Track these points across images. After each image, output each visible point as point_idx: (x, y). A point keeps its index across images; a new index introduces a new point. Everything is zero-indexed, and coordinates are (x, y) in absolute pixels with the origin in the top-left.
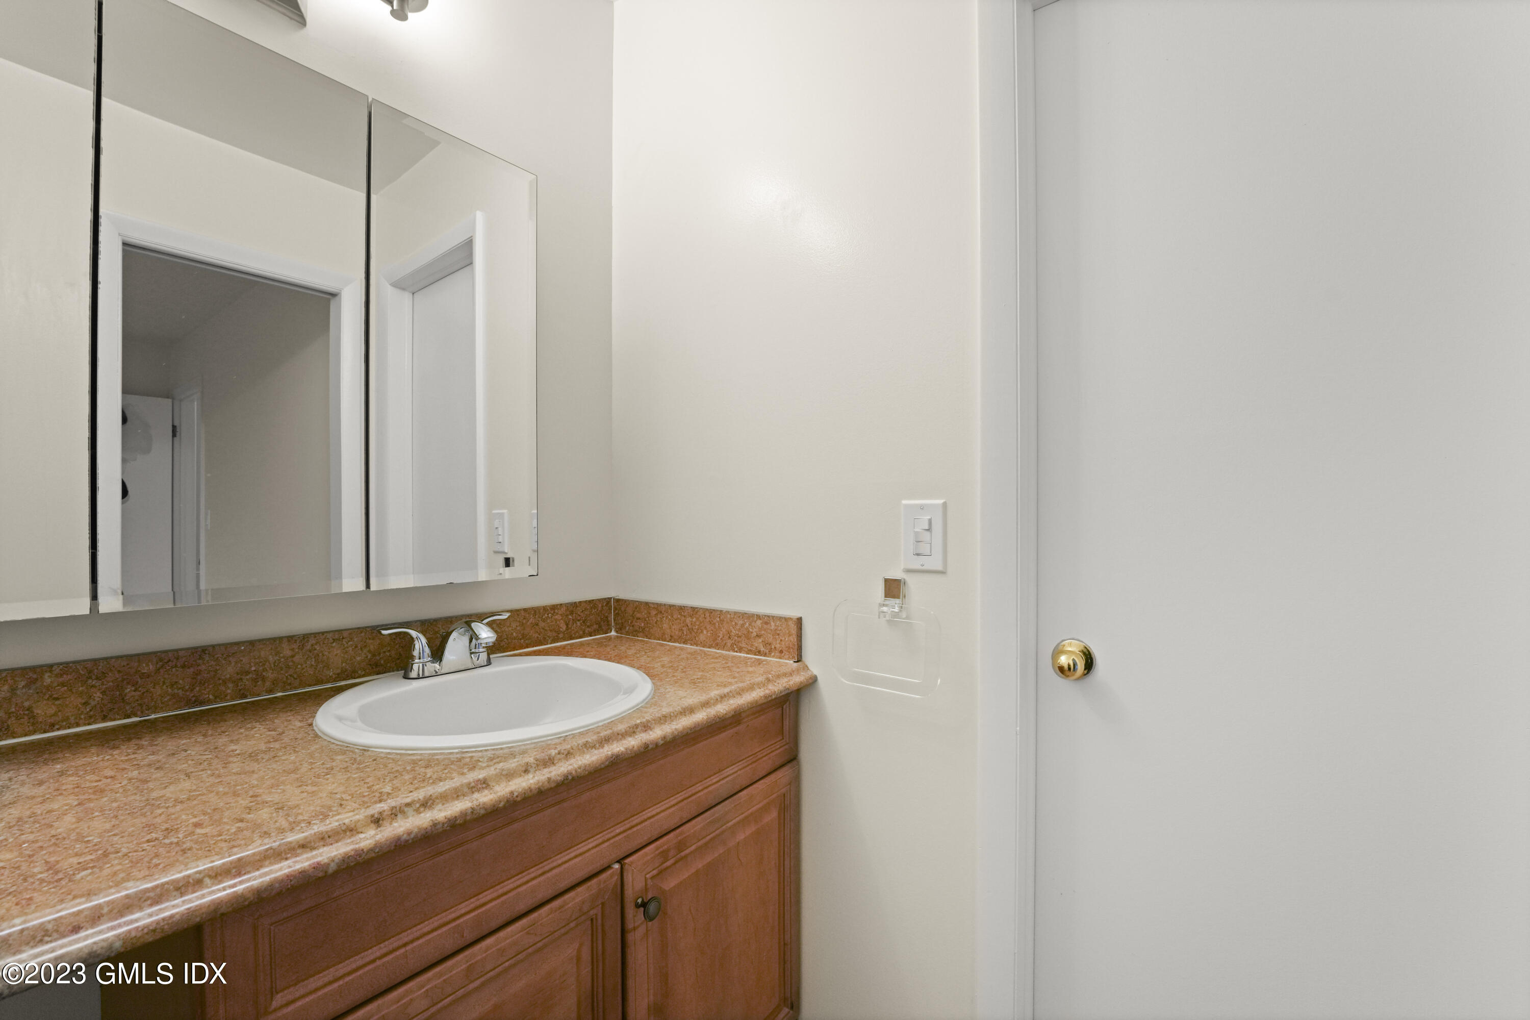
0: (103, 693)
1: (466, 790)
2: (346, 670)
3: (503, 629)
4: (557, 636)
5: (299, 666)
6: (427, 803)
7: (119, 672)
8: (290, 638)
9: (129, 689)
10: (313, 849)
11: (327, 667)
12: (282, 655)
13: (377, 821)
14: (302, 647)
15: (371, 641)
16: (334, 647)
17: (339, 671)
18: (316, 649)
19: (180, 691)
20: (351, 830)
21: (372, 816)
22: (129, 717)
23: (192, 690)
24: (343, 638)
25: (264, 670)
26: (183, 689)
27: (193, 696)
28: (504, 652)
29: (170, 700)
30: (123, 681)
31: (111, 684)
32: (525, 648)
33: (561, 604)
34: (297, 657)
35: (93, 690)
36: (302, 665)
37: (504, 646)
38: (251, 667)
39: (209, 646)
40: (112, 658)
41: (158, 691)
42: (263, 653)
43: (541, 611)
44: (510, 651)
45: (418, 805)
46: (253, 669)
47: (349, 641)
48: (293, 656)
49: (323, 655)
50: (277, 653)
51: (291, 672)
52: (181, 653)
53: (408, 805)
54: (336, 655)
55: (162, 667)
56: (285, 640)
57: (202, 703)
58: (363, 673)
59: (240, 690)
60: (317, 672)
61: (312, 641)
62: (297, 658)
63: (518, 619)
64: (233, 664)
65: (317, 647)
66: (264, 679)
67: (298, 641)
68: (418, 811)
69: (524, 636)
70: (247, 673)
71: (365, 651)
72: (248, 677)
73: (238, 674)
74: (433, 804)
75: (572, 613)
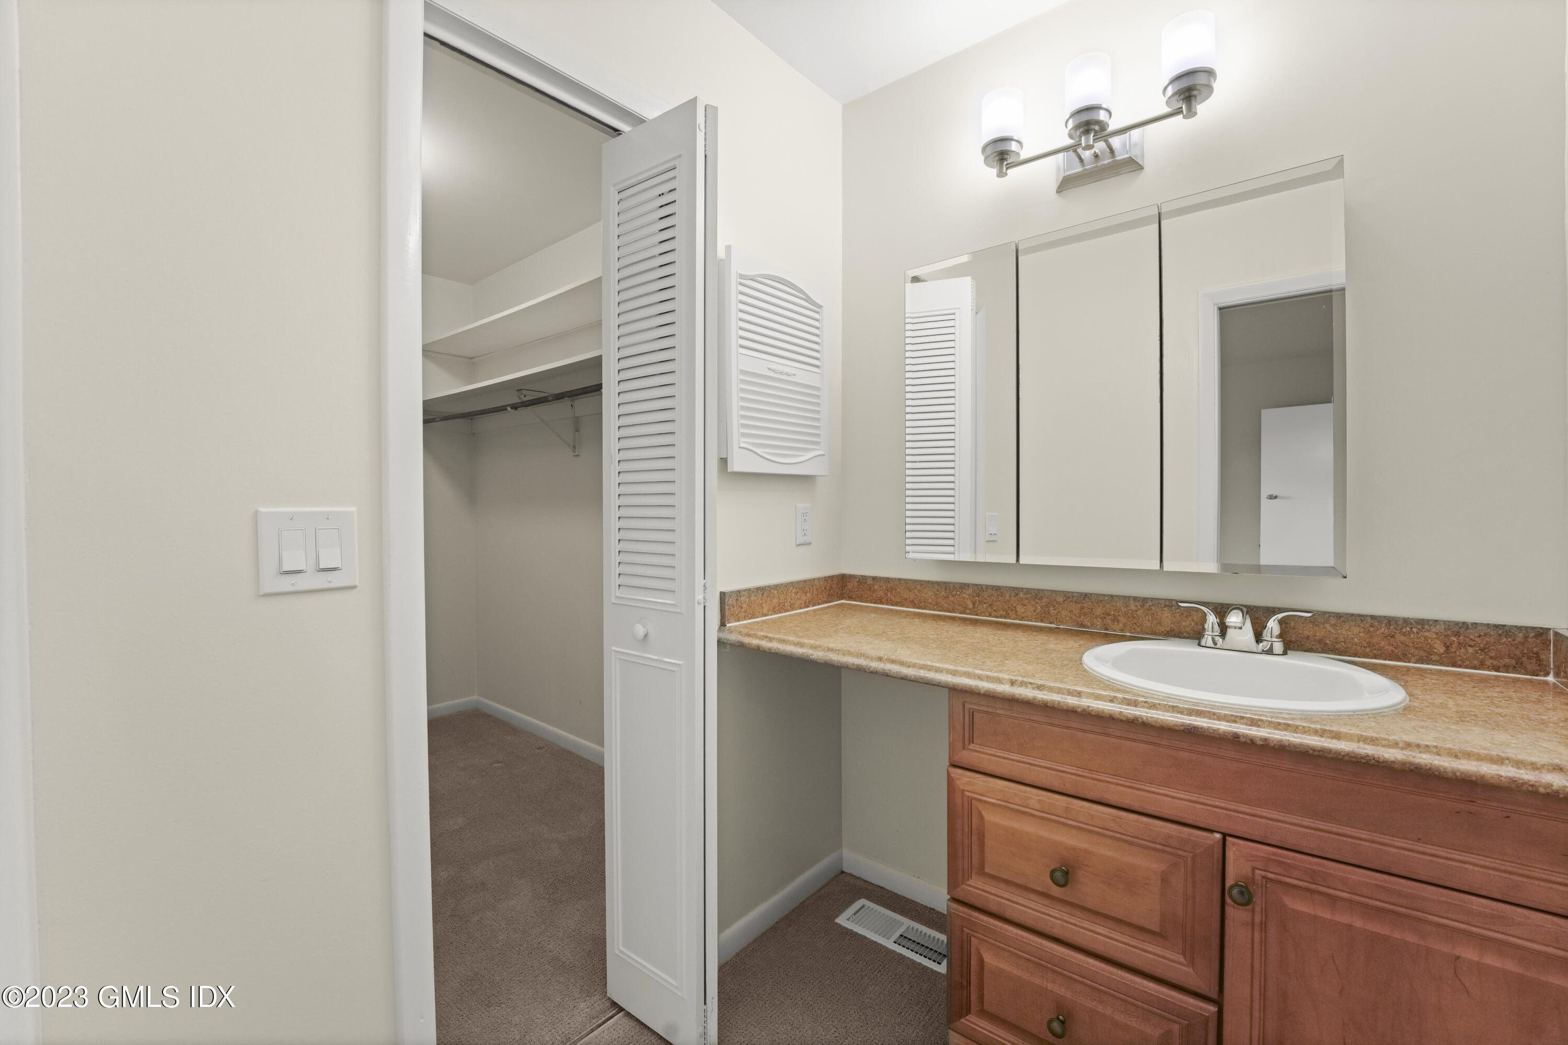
0: (1041, 607)
1: (1065, 691)
2: (1174, 630)
3: (1339, 632)
4: (1427, 657)
5: (1141, 619)
6: (1040, 687)
7: (1048, 598)
8: (1135, 599)
9: (1051, 608)
10: (982, 680)
11: (1160, 623)
12: (1129, 608)
13: (1013, 683)
14: (1142, 606)
15: (1195, 613)
16: (1165, 611)
17: (1169, 629)
18: (1152, 610)
19: (1074, 616)
20: (999, 681)
21: (1012, 680)
22: (1051, 623)
23: (1080, 617)
24: (1172, 606)
25: (1119, 615)
26: (1075, 615)
27: (1080, 621)
28: (1340, 655)
29: (1069, 620)
30: (1049, 603)
31: (1044, 604)
32: (1371, 658)
33: (1436, 621)
34: (1139, 611)
35: (1037, 605)
36: (1142, 618)
37: (1339, 648)
38: (1111, 612)
39: (1089, 593)
40: (1045, 590)
41: (1064, 613)
42: (1118, 604)
43: (1400, 623)
44: (1349, 656)
45: (1035, 686)
46: (1112, 613)
47: (1177, 609)
48: (1137, 611)
49: (1157, 615)
50: (1127, 606)
51: (1135, 621)
52: (1075, 594)
53: (1031, 683)
54: (1167, 617)
55: (1066, 600)
56: (1132, 599)
57: (1084, 626)
58: (1188, 636)
59: (1105, 624)
60: (1153, 626)
61: (1150, 603)
62: (1139, 613)
63: (1362, 626)
64: (1101, 607)
65: (1153, 608)
66: (1118, 621)
67: (1140, 601)
68: (1034, 689)
69: (1370, 645)
70: (1109, 615)
71: (1190, 619)
72: (1109, 617)
73: (1104, 614)
74: (1043, 689)
75: (1457, 634)
